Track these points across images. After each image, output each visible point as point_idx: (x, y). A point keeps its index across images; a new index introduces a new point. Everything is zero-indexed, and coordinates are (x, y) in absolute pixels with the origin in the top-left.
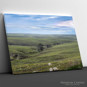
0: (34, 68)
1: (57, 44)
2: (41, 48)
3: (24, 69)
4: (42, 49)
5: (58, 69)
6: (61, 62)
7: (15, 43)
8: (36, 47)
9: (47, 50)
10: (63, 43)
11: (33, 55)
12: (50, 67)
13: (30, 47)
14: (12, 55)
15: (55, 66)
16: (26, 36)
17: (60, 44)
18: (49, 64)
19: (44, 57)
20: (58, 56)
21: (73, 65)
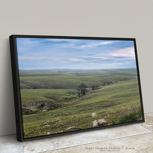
0: (69, 123)
1: (108, 83)
2: (83, 90)
3: (54, 125)
4: (84, 93)
5: (105, 122)
6: (111, 110)
7: (42, 85)
8: (75, 90)
9: (92, 94)
10: (116, 82)
11: (70, 103)
12: (94, 119)
13: (66, 90)
14: (36, 105)
15: (102, 117)
16: (60, 73)
17: (112, 83)
18: (94, 114)
19: (86, 105)
20: (107, 101)
21: (128, 113)
